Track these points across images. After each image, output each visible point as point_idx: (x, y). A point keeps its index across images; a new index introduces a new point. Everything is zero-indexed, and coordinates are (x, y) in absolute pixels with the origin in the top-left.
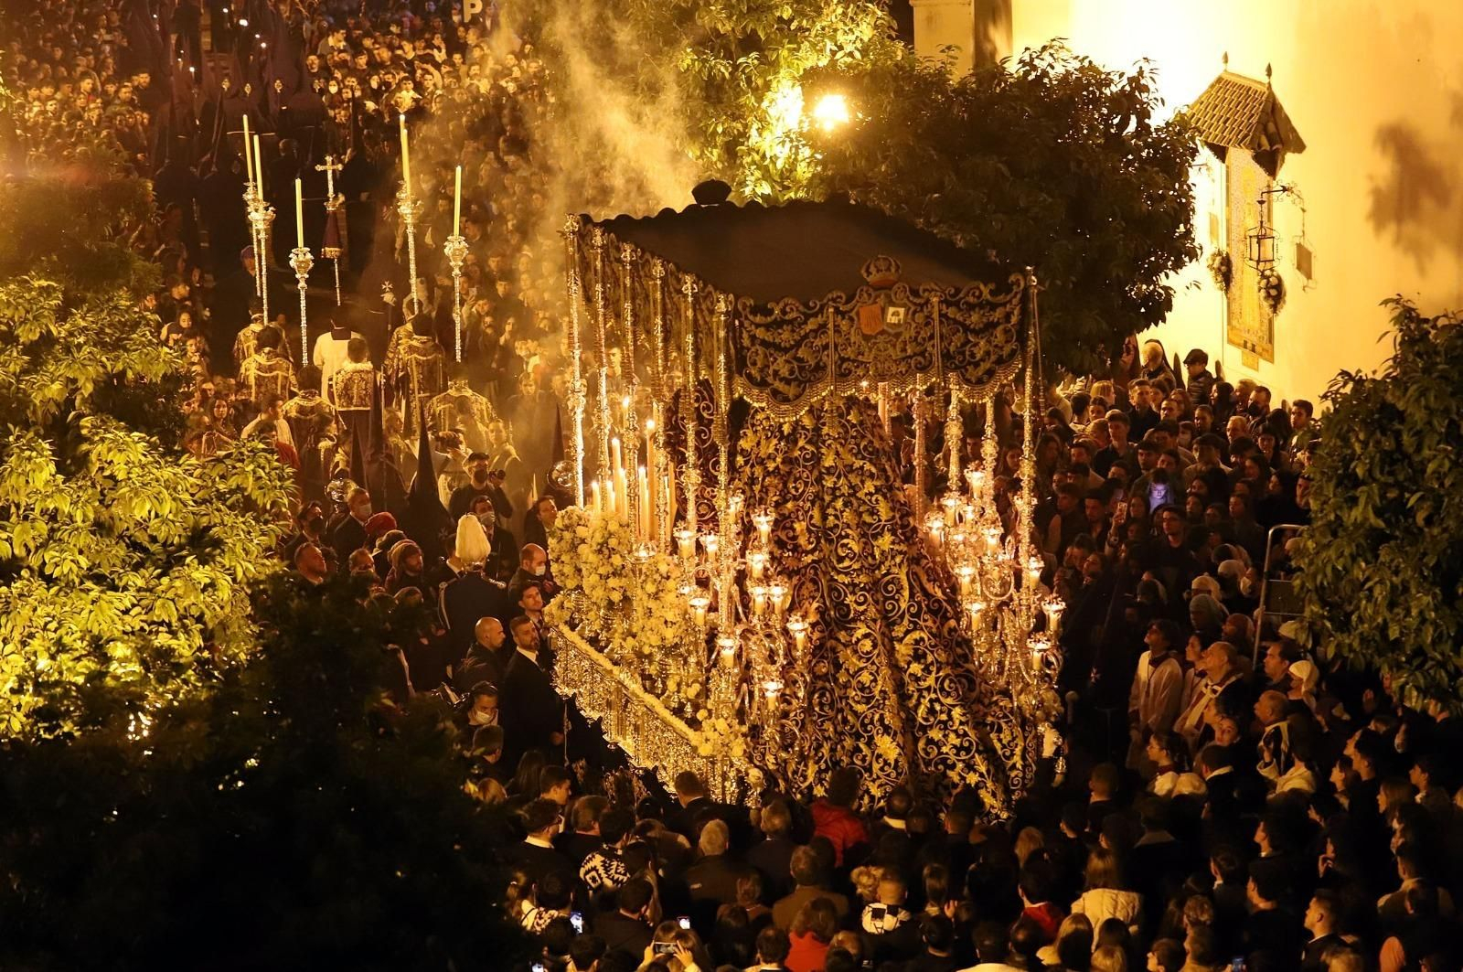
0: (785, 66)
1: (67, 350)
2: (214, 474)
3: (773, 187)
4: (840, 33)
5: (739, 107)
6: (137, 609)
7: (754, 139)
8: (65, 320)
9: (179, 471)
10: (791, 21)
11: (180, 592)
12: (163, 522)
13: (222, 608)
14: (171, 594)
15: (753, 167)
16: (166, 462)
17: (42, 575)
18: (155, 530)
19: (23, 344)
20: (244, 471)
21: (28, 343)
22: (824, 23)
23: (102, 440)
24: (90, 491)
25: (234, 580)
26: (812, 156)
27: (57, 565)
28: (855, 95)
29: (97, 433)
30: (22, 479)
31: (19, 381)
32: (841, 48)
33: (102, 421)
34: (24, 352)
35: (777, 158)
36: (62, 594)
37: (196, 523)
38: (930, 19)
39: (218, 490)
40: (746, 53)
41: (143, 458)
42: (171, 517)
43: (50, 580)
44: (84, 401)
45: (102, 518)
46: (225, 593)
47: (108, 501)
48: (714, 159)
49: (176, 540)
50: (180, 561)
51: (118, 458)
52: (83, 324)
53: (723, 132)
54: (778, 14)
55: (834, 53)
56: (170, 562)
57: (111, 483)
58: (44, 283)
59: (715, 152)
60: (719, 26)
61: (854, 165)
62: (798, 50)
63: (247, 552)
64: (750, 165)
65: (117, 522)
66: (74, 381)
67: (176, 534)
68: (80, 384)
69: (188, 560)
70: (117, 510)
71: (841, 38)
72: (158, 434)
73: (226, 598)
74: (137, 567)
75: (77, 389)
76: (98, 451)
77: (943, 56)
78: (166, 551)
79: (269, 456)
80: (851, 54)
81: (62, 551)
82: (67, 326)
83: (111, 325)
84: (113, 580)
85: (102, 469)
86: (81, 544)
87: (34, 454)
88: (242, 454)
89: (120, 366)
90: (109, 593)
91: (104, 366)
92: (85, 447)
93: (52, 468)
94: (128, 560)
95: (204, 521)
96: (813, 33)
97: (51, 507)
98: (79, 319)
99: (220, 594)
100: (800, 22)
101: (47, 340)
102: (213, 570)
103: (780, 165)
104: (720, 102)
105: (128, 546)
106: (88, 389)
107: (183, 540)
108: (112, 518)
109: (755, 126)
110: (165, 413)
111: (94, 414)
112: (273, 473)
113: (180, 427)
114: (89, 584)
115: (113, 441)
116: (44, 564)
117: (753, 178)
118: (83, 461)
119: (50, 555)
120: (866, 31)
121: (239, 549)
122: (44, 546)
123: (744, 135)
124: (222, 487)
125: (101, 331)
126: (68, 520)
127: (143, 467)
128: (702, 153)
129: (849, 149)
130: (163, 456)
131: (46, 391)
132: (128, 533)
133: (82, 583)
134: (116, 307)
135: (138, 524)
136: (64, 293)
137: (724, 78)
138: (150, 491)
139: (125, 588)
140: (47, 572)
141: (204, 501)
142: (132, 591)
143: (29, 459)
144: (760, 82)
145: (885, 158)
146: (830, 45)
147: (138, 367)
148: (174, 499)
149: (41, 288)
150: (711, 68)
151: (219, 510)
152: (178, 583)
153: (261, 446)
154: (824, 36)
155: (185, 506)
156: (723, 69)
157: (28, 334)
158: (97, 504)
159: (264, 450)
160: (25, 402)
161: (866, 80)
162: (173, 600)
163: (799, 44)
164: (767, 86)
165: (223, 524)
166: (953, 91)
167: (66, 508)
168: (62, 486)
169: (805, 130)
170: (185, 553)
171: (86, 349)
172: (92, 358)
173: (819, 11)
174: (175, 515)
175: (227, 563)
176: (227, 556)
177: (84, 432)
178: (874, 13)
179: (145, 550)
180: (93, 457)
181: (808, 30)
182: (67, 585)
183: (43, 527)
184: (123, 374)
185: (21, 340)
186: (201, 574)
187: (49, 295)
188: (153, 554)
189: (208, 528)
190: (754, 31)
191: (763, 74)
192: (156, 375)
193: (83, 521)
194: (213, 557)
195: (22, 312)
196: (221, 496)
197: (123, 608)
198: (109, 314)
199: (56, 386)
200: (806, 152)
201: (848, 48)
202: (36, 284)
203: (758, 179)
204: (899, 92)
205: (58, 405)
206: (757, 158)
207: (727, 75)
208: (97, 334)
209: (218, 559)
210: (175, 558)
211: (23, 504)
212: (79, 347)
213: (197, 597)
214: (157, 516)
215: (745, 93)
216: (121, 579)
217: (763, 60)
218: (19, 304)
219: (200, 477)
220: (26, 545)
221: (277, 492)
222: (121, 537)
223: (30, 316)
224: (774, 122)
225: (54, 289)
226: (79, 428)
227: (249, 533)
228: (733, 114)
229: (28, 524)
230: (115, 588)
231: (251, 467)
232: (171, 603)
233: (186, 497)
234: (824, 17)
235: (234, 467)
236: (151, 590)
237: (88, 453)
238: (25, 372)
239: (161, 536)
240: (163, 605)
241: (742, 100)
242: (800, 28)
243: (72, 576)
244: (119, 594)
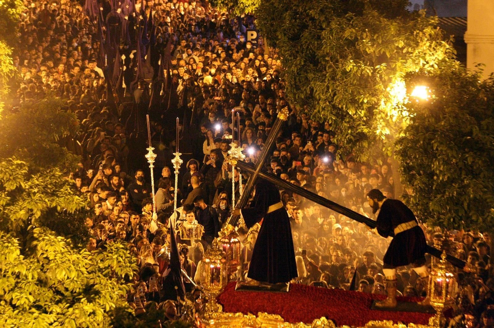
0: (399, 70)
1: (29, 195)
2: (98, 259)
3: (391, 130)
4: (427, 55)
5: (376, 90)
6: (56, 323)
7: (382, 106)
8: (28, 180)
9: (80, 256)
10: (403, 48)
11: (78, 316)
12: (71, 281)
13: (98, 325)
14: (73, 317)
15: (381, 120)
16: (74, 252)
17: (11, 304)
18: (67, 285)
19: (8, 191)
20: (112, 258)
21: (10, 190)
22: (420, 50)
23: (43, 240)
24: (36, 264)
25: (105, 311)
26: (409, 116)
27: (18, 300)
28: (431, 86)
29: (41, 236)
30: (3, 257)
31: (4, 209)
32: (427, 63)
33: (44, 230)
34: (8, 195)
35: (393, 116)
36: (20, 314)
37: (88, 282)
38: (475, 50)
39: (99, 267)
40: (380, 63)
41: (62, 249)
42: (75, 279)
43: (14, 307)
44: (36, 220)
45: (42, 278)
46: (100, 317)
47: (45, 270)
48: (362, 115)
49: (78, 290)
50: (79, 300)
51: (51, 249)
52: (37, 182)
53: (367, 102)
54: (396, 45)
55: (424, 65)
56: (73, 301)
57: (47, 261)
58: (19, 162)
59: (363, 112)
60: (367, 50)
61: (429, 121)
62: (406, 63)
63: (112, 298)
64: (380, 119)
65: (49, 281)
66: (32, 210)
67: (77, 287)
68: (34, 212)
69: (82, 300)
70: (49, 275)
71: (428, 58)
72: (71, 238)
73: (100, 320)
74: (57, 303)
75: (33, 214)
76: (41, 245)
77: (477, 69)
78: (72, 296)
79: (125, 251)
80: (432, 66)
81: (21, 293)
82: (29, 183)
83: (51, 184)
84: (45, 308)
85: (43, 254)
86: (30, 290)
87: (10, 245)
88: (112, 249)
89: (54, 204)
90: (43, 314)
91: (46, 203)
92: (35, 243)
93: (18, 252)
94: (53, 299)
95: (92, 282)
96: (414, 54)
97: (17, 271)
98: (36, 180)
99: (97, 318)
100: (408, 49)
101: (20, 190)
102: (94, 305)
103: (394, 119)
104: (366, 87)
105: (54, 292)
106: (38, 214)
107: (81, 291)
108: (46, 278)
109: (383, 100)
110: (78, 229)
111: (40, 226)
112: (126, 260)
113: (85, 236)
114: (33, 310)
115: (48, 240)
116: (12, 299)
117: (381, 126)
118: (34, 249)
119: (15, 295)
120: (440, 55)
121: (108, 296)
122: (12, 290)
123: (377, 104)
124: (101, 265)
125: (45, 187)
126: (25, 278)
127: (62, 254)
128: (356, 112)
129: (426, 113)
130: (72, 248)
131: (17, 214)
132: (55, 286)
133: (30, 309)
134: (54, 175)
135: (59, 282)
136: (29, 167)
137: (368, 75)
138: (65, 265)
139: (51, 313)
140: (14, 303)
141: (92, 272)
142: (54, 315)
143: (7, 247)
144: (386, 78)
145: (444, 118)
146: (422, 61)
147: (63, 205)
148: (77, 270)
149: (18, 164)
150: (362, 70)
151: (99, 277)
152: (77, 311)
153: (121, 246)
154: (419, 56)
155: (83, 274)
156: (368, 71)
157: (10, 186)
158: (39, 270)
159: (122, 248)
160: (6, 219)
161: (437, 79)
162: (74, 319)
163: (406, 60)
164: (390, 80)
165: (100, 283)
166: (480, 86)
167: (24, 272)
168: (23, 261)
169: (406, 103)
170: (81, 296)
171: (38, 195)
172: (41, 200)
173: (417, 44)
174: (78, 278)
175: (101, 302)
176: (102, 299)
177: (35, 235)
178: (445, 46)
179: (62, 294)
180: (39, 248)
181: (412, 53)
182: (23, 310)
183: (12, 281)
184: (56, 207)
185: (7, 189)
186: (89, 307)
187: (21, 167)
188: (66, 297)
189: (93, 285)
190: (384, 53)
191: (388, 74)
192: (72, 209)
193: (32, 279)
194: (95, 299)
195: (8, 176)
196: (100, 270)
197: (49, 322)
198: (50, 178)
199: (23, 212)
200: (406, 113)
201: (431, 63)
202: (15, 162)
203: (383, 126)
204: (453, 86)
205: (24, 222)
206: (383, 115)
207: (370, 74)
208: (44, 188)
209: (97, 300)
210: (77, 299)
211: (4, 269)
212: (34, 194)
213: (86, 319)
214: (68, 278)
215: (379, 83)
216: (49, 308)
217: (388, 67)
218: (7, 172)
219: (91, 260)
220: (4, 289)
221: (128, 269)
222: (51, 287)
223: (11, 178)
224: (392, 98)
225: (24, 165)
226: (33, 233)
227: (113, 288)
228: (373, 93)
229: (5, 279)
230: (46, 312)
232: (73, 321)
233: (83, 270)
234: (420, 47)
235: (108, 256)
236: (64, 314)
237: (36, 246)
238: (8, 205)
239: (70, 288)
240: (69, 321)
241: (377, 87)
242: (408, 52)
243: (26, 306)
244: (48, 315)
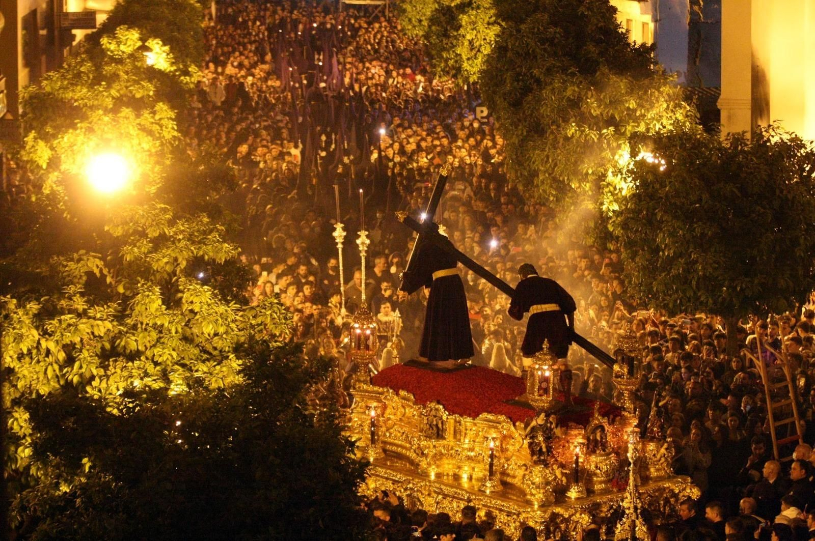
1: (173, 242)
2: (249, 315)
3: (620, 206)
4: (664, 119)
8: (173, 226)
9: (229, 309)
10: (635, 109)
12: (220, 339)
14: (221, 375)
15: (609, 194)
16: (222, 304)
17: (152, 360)
18: (216, 343)
19: (150, 238)
20: (265, 314)
21: (152, 237)
23: (189, 290)
24: (180, 317)
27: (160, 356)
29: (186, 287)
30: (144, 307)
31: (146, 257)
32: (664, 127)
33: (189, 280)
34: (150, 242)
37: (238, 340)
38: (729, 117)
39: (251, 324)
41: (209, 301)
42: (224, 336)
43: (156, 363)
44: (181, 271)
45: (188, 335)
47: (190, 325)
49: (226, 348)
50: (227, 358)
51: (196, 300)
52: (182, 228)
54: (627, 105)
56: (221, 359)
57: (192, 315)
58: (163, 206)
64: (607, 193)
65: (195, 337)
66: (176, 259)
67: (226, 345)
68: (179, 262)
69: (231, 357)
70: (195, 330)
71: (664, 121)
72: (219, 290)
74: (204, 361)
75: (178, 264)
76: (186, 297)
78: (221, 355)
79: (279, 307)
81: (163, 349)
82: (174, 229)
83: (198, 231)
84: (191, 366)
85: (188, 307)
86: (174, 345)
87: (151, 293)
88: (265, 305)
89: (201, 253)
91: (192, 252)
92: (180, 295)
93: (160, 302)
94: (200, 357)
95: (242, 339)
96: (648, 117)
97: (159, 323)
98: (181, 226)
100: (641, 111)
101: (163, 237)
103: (624, 193)
105: (201, 351)
106: (184, 264)
107: (230, 348)
108: (192, 334)
109: (611, 170)
111: (186, 276)
112: (281, 316)
114: (176, 367)
115: (194, 290)
116: (154, 355)
117: (608, 200)
118: (178, 303)
119: (157, 351)
122: (154, 346)
124: (253, 322)
125: (191, 235)
126: (167, 332)
127: (209, 305)
130: (220, 300)
131: (160, 262)
132: (202, 344)
134: (201, 221)
135: (207, 339)
136: (173, 212)
137: (593, 141)
138: (212, 318)
140: (155, 359)
141: (243, 329)
142: (200, 373)
143: (148, 296)
144: (615, 144)
147: (211, 254)
148: (225, 325)
150: (586, 136)
151: (250, 333)
152: (224, 369)
153: (276, 300)
155: (233, 331)
156: (593, 136)
157: (153, 233)
158: (184, 325)
159: (277, 303)
160: (149, 268)
163: (639, 123)
164: (619, 147)
167: (167, 325)
168: (165, 312)
170: (230, 354)
171: (183, 243)
172: (186, 248)
174: (227, 335)
177: (181, 287)
179: (210, 354)
180: (184, 300)
181: (646, 115)
183: (154, 335)
184: (203, 256)
185: (149, 236)
186: (238, 365)
187: (165, 212)
188: (214, 356)
190: (613, 115)
191: (616, 140)
192: (221, 259)
193: (176, 333)
195: (151, 221)
198: (197, 225)
199: (166, 260)
202: (159, 206)
203: (611, 201)
205: (166, 272)
206: (612, 189)
207: (596, 140)
210: (225, 357)
211: (145, 323)
212: (179, 240)
213: (234, 377)
214: (216, 333)
215: (605, 151)
216: (195, 366)
217: (618, 132)
218: (149, 216)
219: (242, 316)
220: (145, 346)
221: (283, 326)
222: (197, 345)
223: (154, 223)
225: (168, 209)
226: (178, 285)
229: (146, 333)
230: (191, 371)
231: (269, 312)
232: (220, 380)
233: (233, 326)
235: (261, 312)
236: (211, 374)
237: (181, 298)
238: (150, 252)
239: (219, 347)
240: (216, 381)
242: (642, 115)
243: (168, 362)
244: (193, 374)
